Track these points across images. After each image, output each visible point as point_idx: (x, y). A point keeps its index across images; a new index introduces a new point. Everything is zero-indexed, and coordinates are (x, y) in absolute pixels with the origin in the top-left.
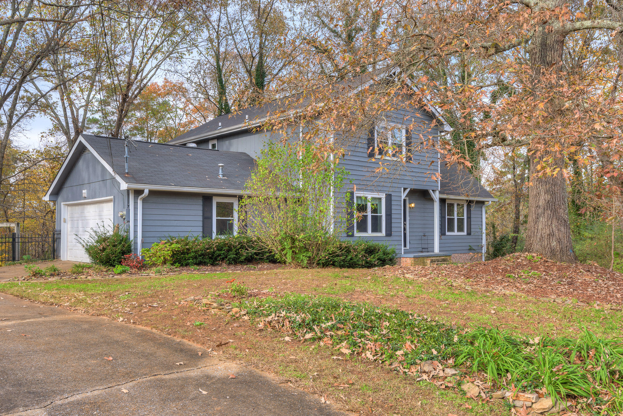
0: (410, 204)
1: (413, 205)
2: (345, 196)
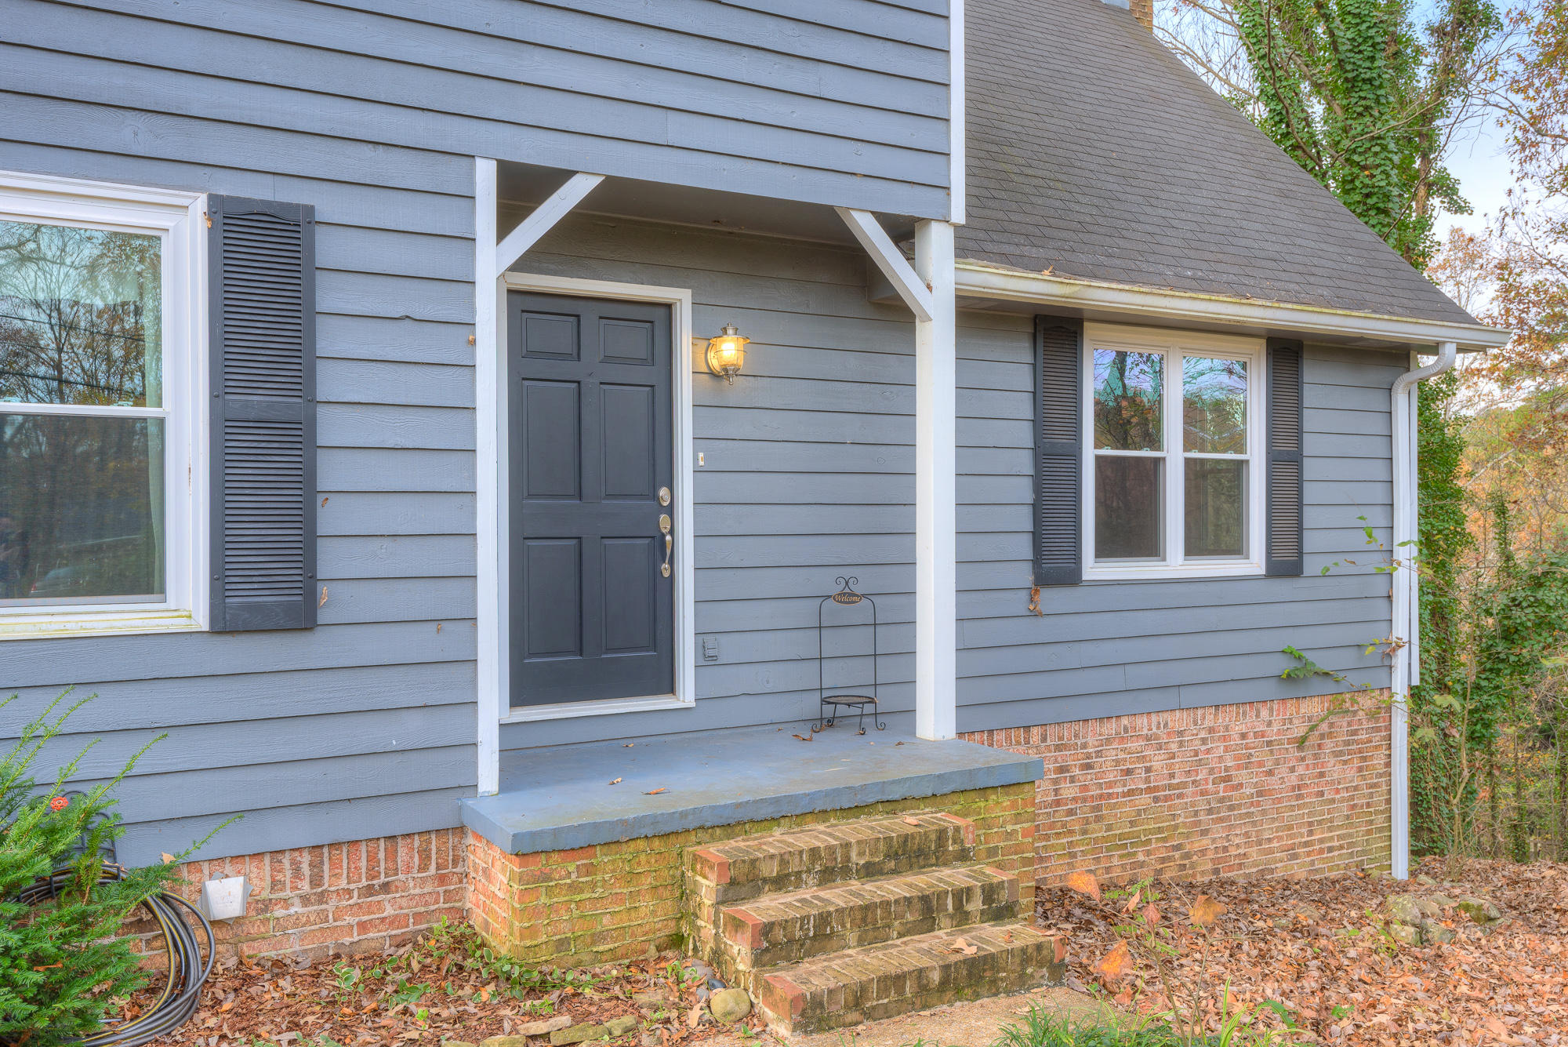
0: (706, 337)
1: (729, 350)
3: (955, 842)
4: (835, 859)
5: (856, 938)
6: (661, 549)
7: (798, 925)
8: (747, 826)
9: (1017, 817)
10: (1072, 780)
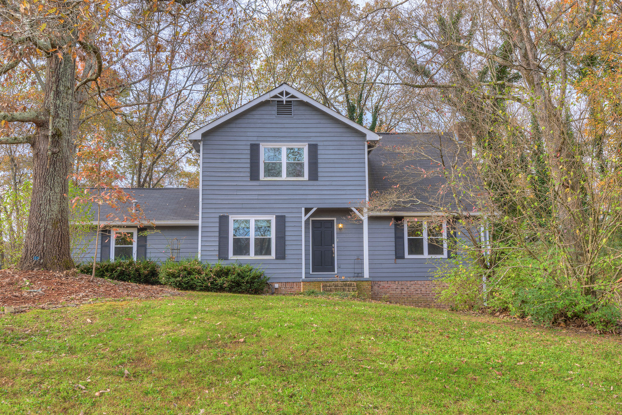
1: (340, 226)
2: (217, 220)
3: (353, 285)
6: (333, 253)
9: (368, 285)
10: (404, 290)
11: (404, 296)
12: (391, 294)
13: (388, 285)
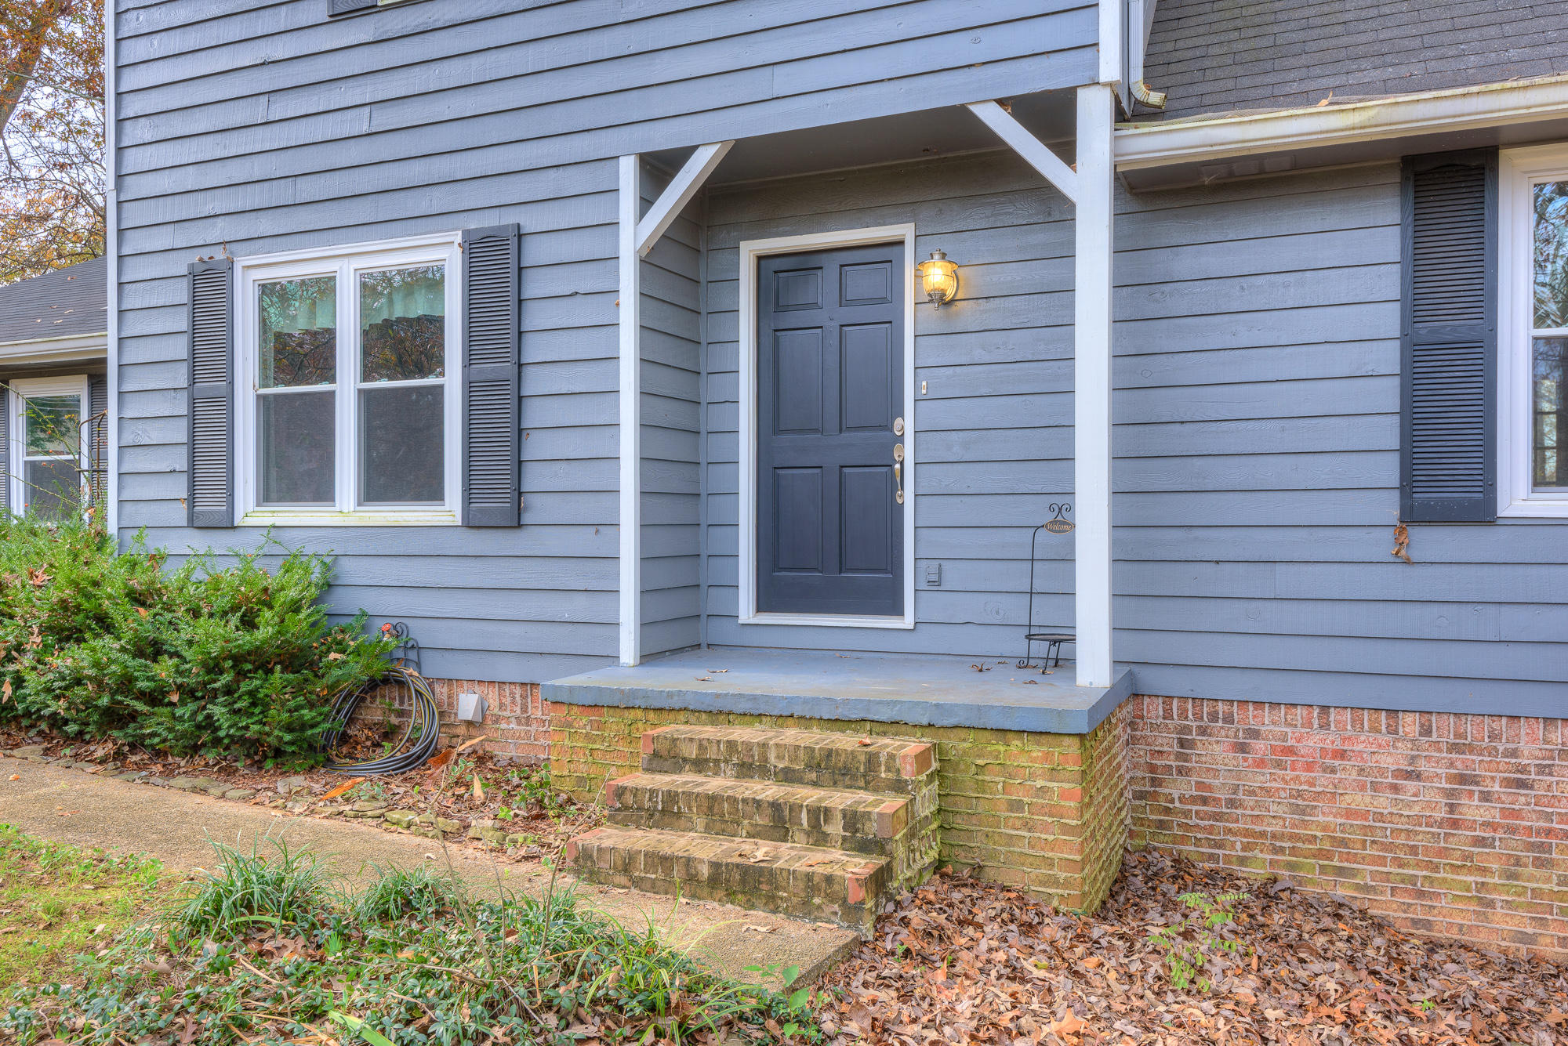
1: (938, 275)
2: (180, 292)
3: (888, 770)
4: (753, 756)
5: (703, 824)
7: (647, 795)
8: (731, 717)
9: (1053, 773)
10: (1486, 797)
11: (1480, 842)
12: (1349, 813)
13: (1331, 740)
